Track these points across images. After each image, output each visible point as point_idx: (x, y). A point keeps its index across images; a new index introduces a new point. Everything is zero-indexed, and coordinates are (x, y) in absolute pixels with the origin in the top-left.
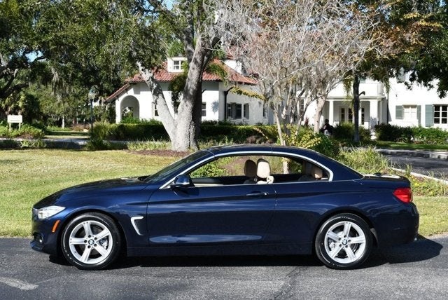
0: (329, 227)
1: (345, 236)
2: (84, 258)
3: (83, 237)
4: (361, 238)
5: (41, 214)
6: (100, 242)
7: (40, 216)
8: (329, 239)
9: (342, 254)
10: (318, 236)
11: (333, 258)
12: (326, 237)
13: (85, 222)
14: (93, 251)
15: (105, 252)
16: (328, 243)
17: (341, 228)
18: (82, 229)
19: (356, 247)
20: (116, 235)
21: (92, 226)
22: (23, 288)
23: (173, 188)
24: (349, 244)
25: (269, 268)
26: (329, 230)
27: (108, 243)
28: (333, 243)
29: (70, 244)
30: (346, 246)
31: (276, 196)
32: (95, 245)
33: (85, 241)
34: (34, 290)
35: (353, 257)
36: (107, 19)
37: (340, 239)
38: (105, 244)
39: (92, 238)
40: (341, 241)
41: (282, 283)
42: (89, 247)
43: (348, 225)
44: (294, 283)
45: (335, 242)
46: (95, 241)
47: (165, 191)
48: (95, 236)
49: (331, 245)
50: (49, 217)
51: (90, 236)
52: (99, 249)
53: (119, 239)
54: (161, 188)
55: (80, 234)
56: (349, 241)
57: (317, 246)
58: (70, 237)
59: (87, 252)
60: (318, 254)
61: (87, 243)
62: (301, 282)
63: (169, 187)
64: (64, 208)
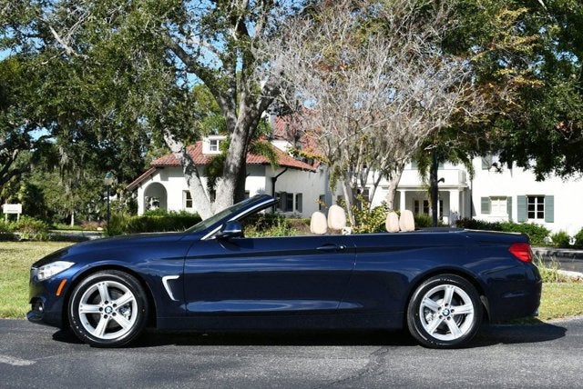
0: (425, 293)
1: (446, 305)
2: (98, 332)
3: (97, 303)
4: (468, 307)
5: (42, 274)
6: (121, 311)
7: (40, 277)
8: (425, 308)
9: (443, 329)
10: (411, 305)
11: (431, 334)
12: (422, 305)
13: (101, 283)
14: (111, 322)
15: (127, 324)
16: (425, 314)
17: (441, 294)
18: (97, 292)
19: (461, 319)
20: (143, 301)
21: (110, 289)
22: (15, 364)
23: (220, 239)
24: (451, 315)
25: (347, 347)
26: (426, 296)
27: (131, 312)
28: (430, 314)
29: (80, 313)
30: (448, 318)
31: (356, 251)
32: (114, 314)
33: (101, 309)
34: (31, 366)
35: (457, 333)
36: (130, 69)
37: (439, 308)
38: (127, 312)
39: (109, 304)
40: (441, 311)
41: (367, 361)
42: (106, 317)
43: (450, 290)
44: (382, 361)
45: (433, 312)
46: (114, 309)
47: (209, 242)
48: (114, 302)
49: (429, 316)
50: (53, 276)
51: (106, 302)
52: (119, 319)
53: (146, 306)
54: (203, 238)
55: (94, 299)
56: (452, 311)
57: (410, 318)
58: (81, 304)
59: (103, 323)
60: (411, 328)
61: (103, 312)
62: (392, 361)
63: (214, 237)
64: (73, 263)
